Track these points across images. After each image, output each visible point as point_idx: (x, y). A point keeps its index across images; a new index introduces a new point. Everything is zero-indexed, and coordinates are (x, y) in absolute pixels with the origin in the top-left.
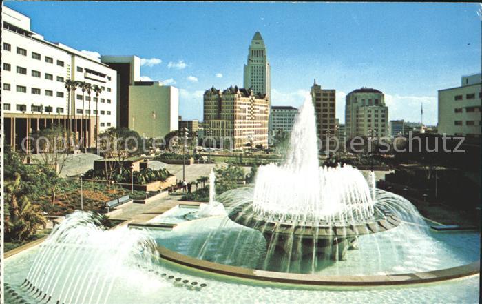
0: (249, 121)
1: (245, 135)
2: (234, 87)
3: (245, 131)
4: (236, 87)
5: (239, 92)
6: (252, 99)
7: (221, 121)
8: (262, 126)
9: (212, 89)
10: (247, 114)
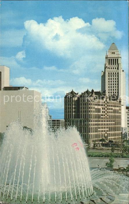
0: (103, 120)
1: (100, 131)
2: (90, 91)
3: (99, 128)
4: (93, 91)
5: (94, 95)
6: (106, 101)
7: (79, 119)
8: (115, 124)
9: (72, 92)
10: (101, 113)
